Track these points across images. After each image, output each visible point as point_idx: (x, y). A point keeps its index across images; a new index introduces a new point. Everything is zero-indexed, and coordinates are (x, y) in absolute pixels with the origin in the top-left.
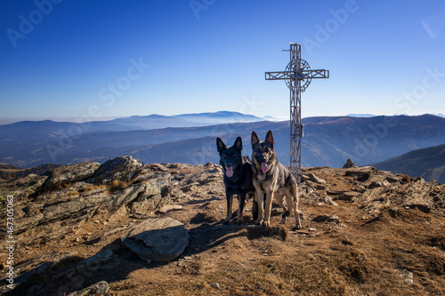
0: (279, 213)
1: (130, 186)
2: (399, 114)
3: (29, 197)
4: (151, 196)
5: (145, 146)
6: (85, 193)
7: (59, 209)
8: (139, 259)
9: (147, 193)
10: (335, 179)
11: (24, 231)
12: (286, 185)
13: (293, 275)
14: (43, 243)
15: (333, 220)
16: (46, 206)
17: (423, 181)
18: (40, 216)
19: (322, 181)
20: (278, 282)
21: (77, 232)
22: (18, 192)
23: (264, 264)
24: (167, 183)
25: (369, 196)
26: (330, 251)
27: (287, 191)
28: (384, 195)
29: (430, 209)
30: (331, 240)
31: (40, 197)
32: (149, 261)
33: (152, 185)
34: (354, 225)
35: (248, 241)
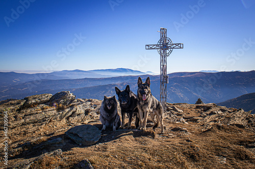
0: (152, 126)
1: (68, 108)
2: (235, 71)
3: (17, 110)
4: (80, 114)
5: (71, 90)
6: (45, 110)
7: (32, 118)
8: (75, 143)
9: (77, 112)
10: (189, 110)
11: (15, 128)
12: (156, 109)
13: (157, 155)
14: (25, 134)
15: (183, 130)
16: (25, 115)
17: (243, 111)
18: (23, 121)
19: (180, 111)
20: (148, 157)
21: (41, 130)
22: (12, 108)
23: (141, 148)
24: (88, 107)
25: (208, 119)
26: (179, 144)
27: (157, 112)
28: (217, 119)
29: (244, 127)
30: (180, 139)
31: (22, 111)
32: (80, 144)
33: (80, 108)
34: (196, 134)
35: (133, 138)
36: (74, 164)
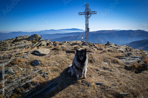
1: (38, 42)
3: (12, 43)
6: (26, 42)
7: (19, 45)
9: (42, 44)
11: (10, 50)
15: (92, 52)
16: (16, 44)
19: (97, 46)
20: (69, 60)
21: (23, 51)
22: (9, 41)
24: (48, 42)
29: (123, 52)
31: (14, 43)
32: (39, 55)
33: (44, 42)
36: (32, 61)
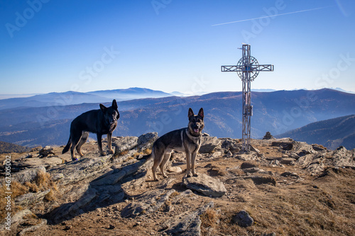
5: (62, 121)
8: (203, 194)
15: (294, 175)
17: (345, 149)
25: (305, 161)
26: (309, 191)
28: (318, 160)
36: (233, 216)
